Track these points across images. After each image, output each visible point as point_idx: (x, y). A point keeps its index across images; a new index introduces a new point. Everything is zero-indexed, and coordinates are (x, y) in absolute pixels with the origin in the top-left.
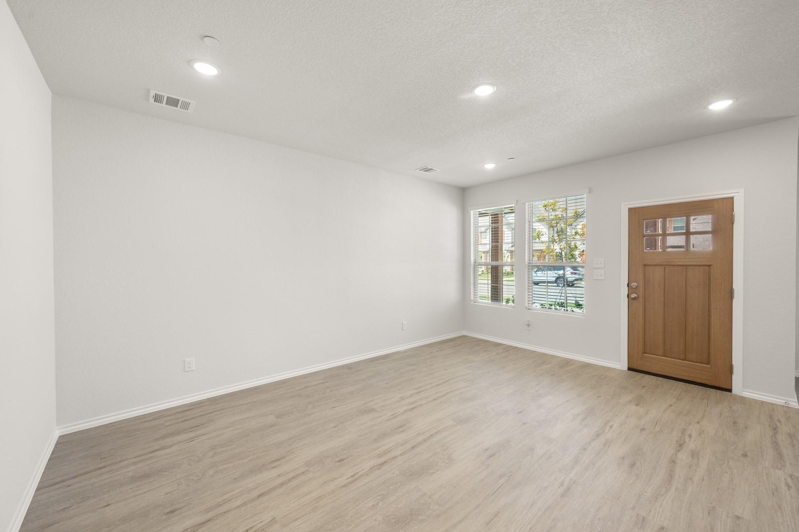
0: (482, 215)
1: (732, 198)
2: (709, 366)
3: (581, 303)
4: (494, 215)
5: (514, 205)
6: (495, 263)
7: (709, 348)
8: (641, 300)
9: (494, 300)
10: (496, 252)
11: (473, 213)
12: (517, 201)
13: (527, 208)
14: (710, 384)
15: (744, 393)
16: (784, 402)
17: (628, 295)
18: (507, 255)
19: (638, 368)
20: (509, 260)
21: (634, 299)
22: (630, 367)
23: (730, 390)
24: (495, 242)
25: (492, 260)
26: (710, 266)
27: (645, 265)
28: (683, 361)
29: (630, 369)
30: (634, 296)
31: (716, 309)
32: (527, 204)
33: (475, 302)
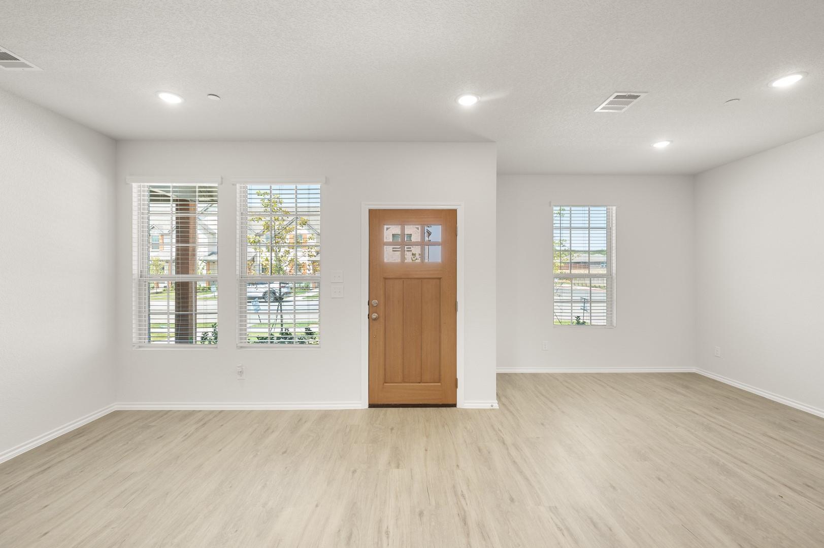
0: (155, 197)
1: (456, 210)
2: (439, 384)
3: (313, 330)
4: (181, 200)
5: (217, 185)
6: (183, 278)
7: (440, 367)
8: (382, 320)
9: (180, 339)
10: (184, 260)
11: (138, 190)
12: (222, 178)
13: (238, 191)
14: (441, 403)
15: (465, 405)
16: (490, 405)
17: (369, 315)
18: (202, 266)
19: (379, 403)
20: (204, 272)
21: (375, 319)
22: (371, 403)
23: (455, 405)
24: (182, 242)
25: (177, 273)
26: (440, 279)
27: (385, 279)
28: (420, 384)
29: (371, 406)
30: (375, 317)
31: (445, 323)
32: (238, 186)
33: (140, 347)
